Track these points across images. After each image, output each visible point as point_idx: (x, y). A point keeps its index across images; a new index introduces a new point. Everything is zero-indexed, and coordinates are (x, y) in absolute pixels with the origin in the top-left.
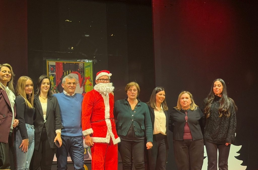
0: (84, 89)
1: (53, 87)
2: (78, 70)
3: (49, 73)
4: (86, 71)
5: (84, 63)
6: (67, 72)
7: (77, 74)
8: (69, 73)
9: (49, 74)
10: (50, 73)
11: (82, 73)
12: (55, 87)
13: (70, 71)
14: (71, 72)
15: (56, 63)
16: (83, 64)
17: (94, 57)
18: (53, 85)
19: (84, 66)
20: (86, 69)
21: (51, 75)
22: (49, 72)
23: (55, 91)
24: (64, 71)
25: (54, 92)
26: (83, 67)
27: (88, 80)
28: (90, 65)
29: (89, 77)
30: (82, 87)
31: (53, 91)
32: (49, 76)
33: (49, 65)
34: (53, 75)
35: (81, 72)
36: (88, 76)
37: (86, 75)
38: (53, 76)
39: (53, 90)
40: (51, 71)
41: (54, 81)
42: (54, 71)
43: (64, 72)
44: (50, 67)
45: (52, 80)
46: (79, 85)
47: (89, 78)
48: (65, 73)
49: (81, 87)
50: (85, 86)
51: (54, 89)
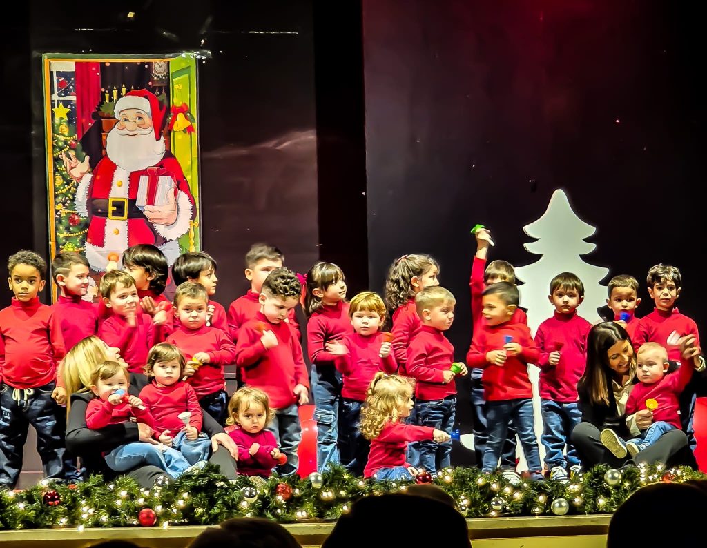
0: (168, 143)
1: (66, 142)
2: (150, 83)
3: (53, 96)
4: (176, 86)
5: (169, 63)
6: (115, 91)
7: (146, 97)
8: (122, 96)
9: (52, 101)
10: (56, 97)
11: (161, 93)
12: (74, 140)
13: (124, 90)
14: (127, 92)
15: (76, 63)
16: (164, 66)
17: (203, 41)
18: (66, 134)
19: (168, 73)
20: (174, 80)
21: (61, 104)
22: (52, 93)
23: (72, 153)
24: (103, 90)
25: (71, 159)
26: (165, 74)
27: (180, 116)
28: (189, 67)
29: (185, 104)
30: (162, 138)
31: (67, 153)
32: (53, 106)
33: (51, 73)
34: (66, 104)
35: (160, 89)
36: (181, 103)
37: (176, 101)
38: (65, 106)
39: (68, 151)
40: (58, 90)
41: (69, 122)
42: (70, 91)
43: (105, 92)
44: (55, 78)
45: (62, 118)
46: (153, 133)
47: (184, 110)
48: (107, 95)
49: (158, 139)
50: (172, 134)
51: (71, 148)
